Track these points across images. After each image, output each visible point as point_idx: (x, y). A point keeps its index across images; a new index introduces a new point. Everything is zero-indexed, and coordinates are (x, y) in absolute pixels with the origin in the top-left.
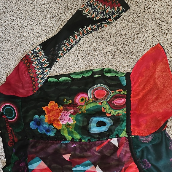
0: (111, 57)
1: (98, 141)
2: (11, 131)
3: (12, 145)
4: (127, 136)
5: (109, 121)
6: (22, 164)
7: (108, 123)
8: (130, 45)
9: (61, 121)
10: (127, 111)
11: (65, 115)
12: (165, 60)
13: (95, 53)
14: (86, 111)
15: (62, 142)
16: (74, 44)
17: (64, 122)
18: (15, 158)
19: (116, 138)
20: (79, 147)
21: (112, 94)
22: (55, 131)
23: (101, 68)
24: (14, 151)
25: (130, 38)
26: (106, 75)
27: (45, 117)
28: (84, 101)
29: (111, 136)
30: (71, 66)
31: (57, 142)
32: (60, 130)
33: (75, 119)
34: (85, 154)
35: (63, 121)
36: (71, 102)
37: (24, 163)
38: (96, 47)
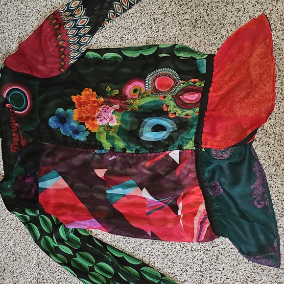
0: (190, 28)
1: (150, 153)
2: (18, 128)
3: (17, 150)
4: (194, 148)
5: (171, 125)
6: (29, 180)
7: (169, 128)
8: (221, 13)
9: (98, 120)
10: (200, 112)
11: (105, 111)
12: (268, 40)
13: (165, 20)
14: (139, 107)
15: (95, 152)
16: (134, 2)
17: (103, 121)
18: (18, 170)
19: (178, 151)
20: (121, 161)
21: (182, 85)
22: (87, 134)
23: (171, 44)
24: (19, 159)
25: (222, 3)
26: (177, 55)
27: (74, 113)
28: (138, 92)
29: (171, 146)
30: (124, 36)
31: (89, 150)
32: (95, 133)
33: (120, 118)
34: (129, 170)
35: (101, 121)
36: (117, 92)
37: (32, 178)
38: (168, 11)
